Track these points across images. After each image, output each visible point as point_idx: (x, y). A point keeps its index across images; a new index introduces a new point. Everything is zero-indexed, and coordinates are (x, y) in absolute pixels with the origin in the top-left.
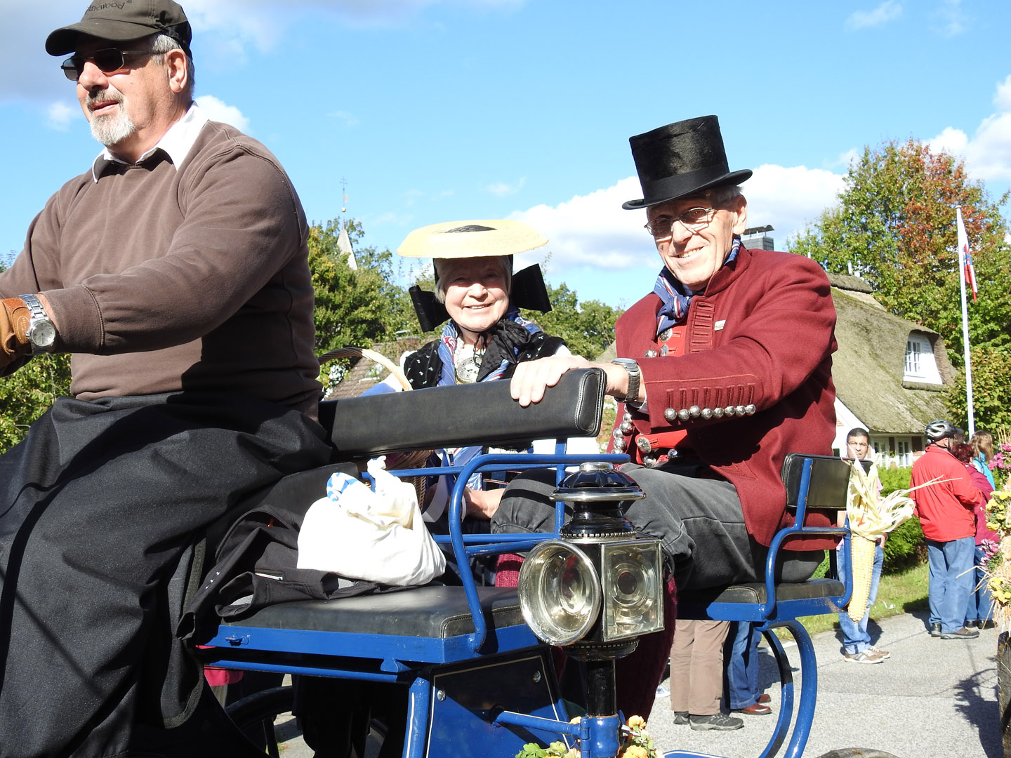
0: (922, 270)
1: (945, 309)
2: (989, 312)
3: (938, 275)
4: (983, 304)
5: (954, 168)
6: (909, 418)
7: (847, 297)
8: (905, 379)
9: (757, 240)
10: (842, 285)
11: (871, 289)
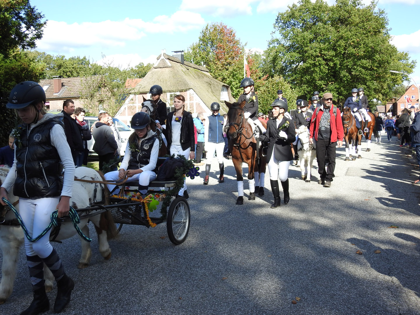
0: (222, 65)
1: (228, 78)
2: (241, 80)
3: (226, 67)
4: (239, 77)
5: (233, 33)
6: (223, 111)
7: (203, 74)
8: (221, 99)
9: (179, 55)
10: (201, 69)
11: (209, 71)
